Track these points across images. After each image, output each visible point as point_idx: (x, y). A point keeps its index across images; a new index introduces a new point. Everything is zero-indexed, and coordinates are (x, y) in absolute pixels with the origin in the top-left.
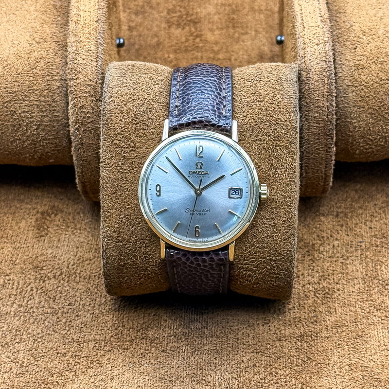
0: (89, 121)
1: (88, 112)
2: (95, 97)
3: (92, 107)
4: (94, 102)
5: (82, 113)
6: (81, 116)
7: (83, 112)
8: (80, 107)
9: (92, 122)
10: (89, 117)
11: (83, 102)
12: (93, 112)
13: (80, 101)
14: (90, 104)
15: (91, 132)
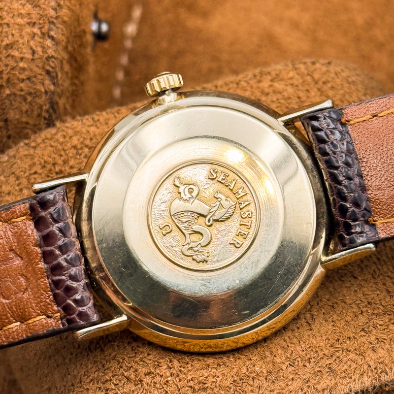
0: (23, 76)
1: (22, 59)
2: (40, 28)
3: (31, 48)
4: (36, 38)
5: (10, 58)
6: (7, 66)
7: (13, 57)
8: (7, 45)
9: (29, 79)
10: (24, 69)
11: (13, 35)
12: (33, 60)
13: (7, 32)
14: (28, 41)
15: (25, 99)
